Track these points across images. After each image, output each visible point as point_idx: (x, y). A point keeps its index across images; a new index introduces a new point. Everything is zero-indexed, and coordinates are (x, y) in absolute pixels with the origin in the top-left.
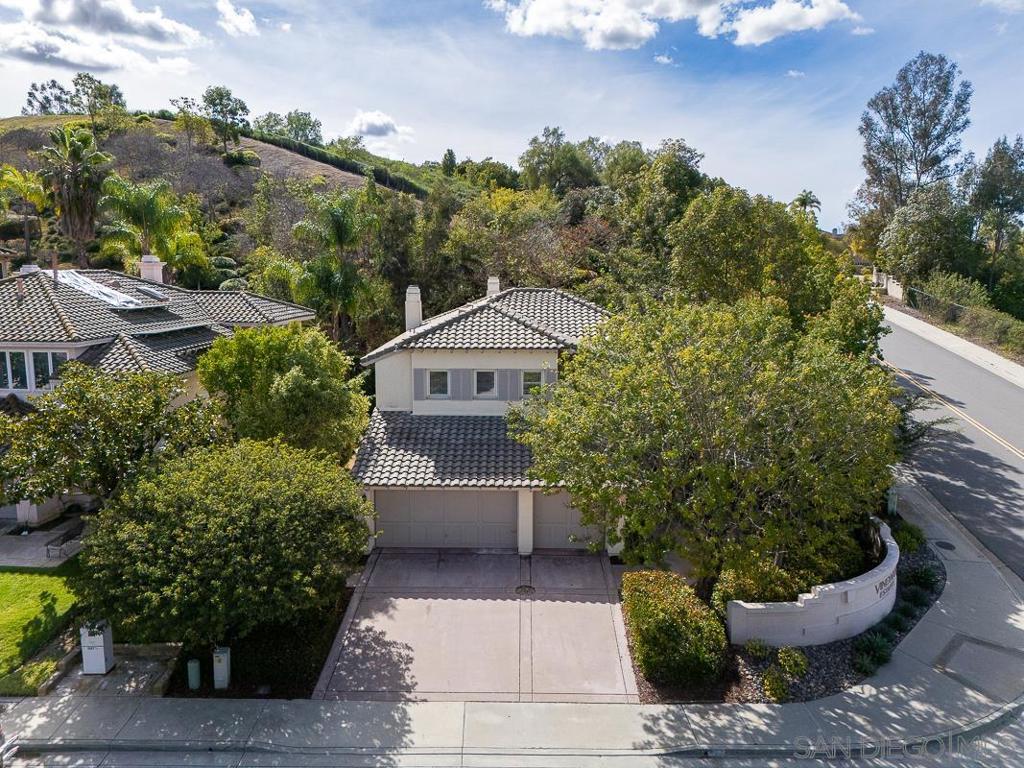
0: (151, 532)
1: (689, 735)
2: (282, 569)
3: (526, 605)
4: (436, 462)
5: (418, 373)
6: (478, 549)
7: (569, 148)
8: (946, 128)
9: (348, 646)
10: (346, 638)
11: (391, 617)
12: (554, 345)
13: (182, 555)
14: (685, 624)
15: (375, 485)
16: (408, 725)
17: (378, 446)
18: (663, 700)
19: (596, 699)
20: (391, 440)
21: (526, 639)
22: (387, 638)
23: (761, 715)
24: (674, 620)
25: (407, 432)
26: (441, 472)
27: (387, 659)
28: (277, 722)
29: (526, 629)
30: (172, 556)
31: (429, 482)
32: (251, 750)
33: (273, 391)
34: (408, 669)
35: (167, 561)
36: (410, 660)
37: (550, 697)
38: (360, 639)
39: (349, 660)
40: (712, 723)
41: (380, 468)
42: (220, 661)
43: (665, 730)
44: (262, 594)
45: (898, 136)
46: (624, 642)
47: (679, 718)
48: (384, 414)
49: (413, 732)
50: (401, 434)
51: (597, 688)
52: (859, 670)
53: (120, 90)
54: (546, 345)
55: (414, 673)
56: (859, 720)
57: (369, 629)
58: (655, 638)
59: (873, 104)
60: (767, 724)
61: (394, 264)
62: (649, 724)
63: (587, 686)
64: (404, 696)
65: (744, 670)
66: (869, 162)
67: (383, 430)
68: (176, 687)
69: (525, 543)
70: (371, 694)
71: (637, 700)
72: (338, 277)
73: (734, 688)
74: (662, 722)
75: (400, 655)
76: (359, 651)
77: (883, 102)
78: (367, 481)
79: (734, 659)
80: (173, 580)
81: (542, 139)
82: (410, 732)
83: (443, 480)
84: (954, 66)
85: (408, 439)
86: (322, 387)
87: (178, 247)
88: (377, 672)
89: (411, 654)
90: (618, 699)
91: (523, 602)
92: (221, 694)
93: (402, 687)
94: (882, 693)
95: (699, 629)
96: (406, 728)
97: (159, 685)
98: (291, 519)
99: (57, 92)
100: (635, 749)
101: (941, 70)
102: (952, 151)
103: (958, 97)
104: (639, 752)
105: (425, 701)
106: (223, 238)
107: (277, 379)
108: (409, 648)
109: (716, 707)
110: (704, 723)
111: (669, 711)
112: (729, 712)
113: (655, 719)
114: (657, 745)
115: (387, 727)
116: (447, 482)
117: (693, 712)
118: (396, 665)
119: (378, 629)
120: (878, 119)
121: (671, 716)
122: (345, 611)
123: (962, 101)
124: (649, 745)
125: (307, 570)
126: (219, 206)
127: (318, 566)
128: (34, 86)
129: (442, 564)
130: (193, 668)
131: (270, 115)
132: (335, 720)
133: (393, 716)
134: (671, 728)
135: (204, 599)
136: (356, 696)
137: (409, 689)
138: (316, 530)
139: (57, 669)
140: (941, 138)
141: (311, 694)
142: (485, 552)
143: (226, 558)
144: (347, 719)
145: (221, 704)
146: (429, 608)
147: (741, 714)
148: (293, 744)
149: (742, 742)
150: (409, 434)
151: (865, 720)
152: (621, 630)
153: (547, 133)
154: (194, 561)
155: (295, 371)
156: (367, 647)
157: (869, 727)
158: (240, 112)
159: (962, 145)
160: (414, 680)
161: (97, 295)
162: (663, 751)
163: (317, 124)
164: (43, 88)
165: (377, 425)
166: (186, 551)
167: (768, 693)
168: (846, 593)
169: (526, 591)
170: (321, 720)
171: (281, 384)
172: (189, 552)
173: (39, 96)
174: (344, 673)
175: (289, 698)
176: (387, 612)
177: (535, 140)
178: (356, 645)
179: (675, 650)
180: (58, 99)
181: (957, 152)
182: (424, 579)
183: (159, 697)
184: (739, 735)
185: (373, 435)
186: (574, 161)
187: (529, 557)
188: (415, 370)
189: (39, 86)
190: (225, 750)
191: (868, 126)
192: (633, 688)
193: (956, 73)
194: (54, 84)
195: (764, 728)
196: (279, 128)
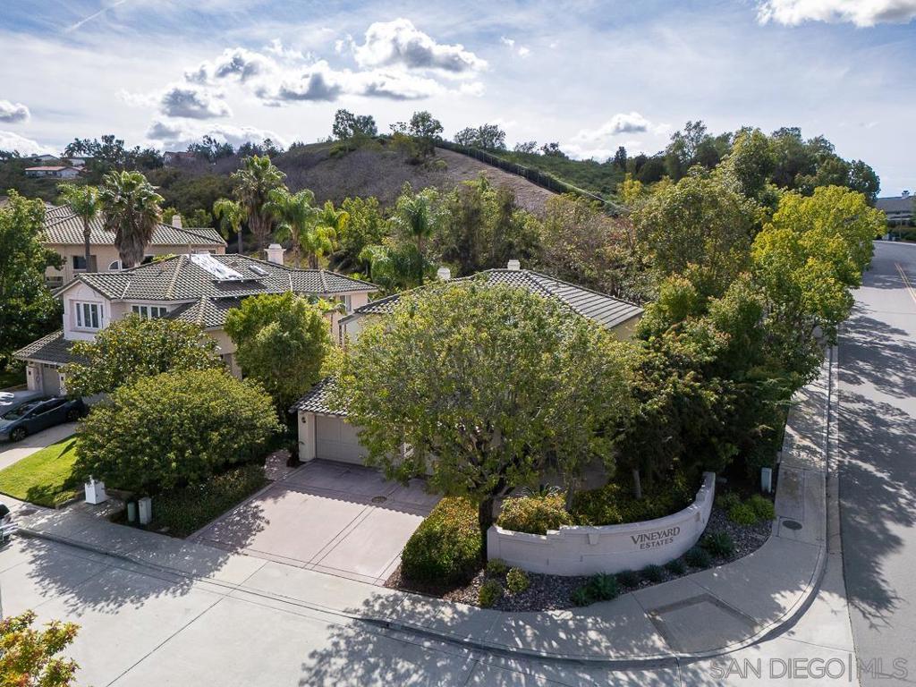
1: (388, 611)
9: (235, 514)
10: (238, 509)
11: (276, 502)
14: (449, 537)
16: (222, 566)
18: (398, 588)
21: (347, 531)
22: (261, 514)
23: (456, 612)
27: (248, 526)
29: (354, 525)
32: (125, 559)
34: (255, 535)
36: (262, 530)
37: (325, 569)
38: (245, 512)
39: (227, 523)
40: (415, 608)
42: (143, 506)
43: (377, 605)
47: (396, 600)
52: (574, 600)
56: (529, 632)
57: (256, 507)
60: (452, 618)
62: (371, 600)
63: (357, 568)
64: (235, 549)
65: (477, 580)
68: (121, 518)
71: (381, 584)
72: (408, 260)
73: (458, 591)
74: (381, 600)
75: (259, 526)
76: (237, 519)
79: (476, 571)
82: (219, 570)
86: (291, 338)
88: (236, 532)
89: (267, 527)
90: (370, 580)
91: (368, 508)
92: (141, 527)
93: (240, 544)
96: (219, 567)
97: (114, 515)
104: (344, 614)
105: (248, 555)
107: (261, 330)
108: (268, 523)
109: (431, 599)
110: (408, 607)
111: (394, 595)
113: (378, 598)
114: (361, 612)
115: (210, 564)
117: (410, 599)
118: (250, 531)
121: (392, 598)
124: (356, 611)
129: (345, 475)
130: (130, 508)
131: (467, 130)
132: (185, 554)
133: (219, 559)
134: (382, 605)
136: (210, 544)
137: (244, 546)
139: (73, 497)
141: (188, 537)
144: (192, 554)
145: (135, 532)
147: (443, 608)
148: (150, 561)
149: (419, 624)
151: (534, 633)
155: (274, 325)
156: (245, 517)
157: (530, 639)
158: (436, 130)
161: (213, 271)
162: (360, 617)
168: (588, 535)
169: (379, 501)
170: (177, 552)
174: (217, 529)
175: (173, 536)
176: (277, 499)
177: (677, 134)
178: (240, 515)
182: (322, 482)
183: (108, 522)
184: (422, 620)
190: (113, 556)
192: (387, 576)
195: (447, 619)
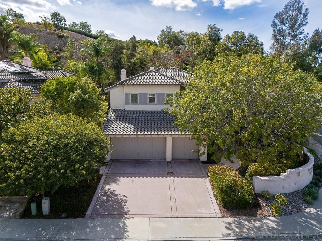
0: (13, 148)
1: (245, 230)
2: (71, 163)
3: (171, 179)
4: (134, 126)
5: (127, 95)
6: (151, 159)
7: (174, 33)
8: (300, 25)
9: (101, 196)
10: (99, 193)
11: (118, 184)
12: (178, 83)
13: (27, 158)
14: (237, 185)
15: (111, 134)
16: (126, 228)
17: (112, 121)
18: (231, 216)
19: (204, 216)
20: (117, 119)
21: (172, 192)
22: (116, 193)
23: (273, 221)
24: (232, 184)
25: (122, 116)
26: (136, 129)
27: (117, 201)
28: (69, 229)
29: (172, 189)
30: (22, 158)
31: (132, 133)
33: (70, 99)
34: (125, 205)
35: (20, 160)
36: (126, 201)
37: (185, 215)
38: (105, 193)
39: (101, 202)
40: (254, 225)
41: (112, 129)
42: (45, 203)
43: (235, 228)
44: (62, 173)
45: (284, 28)
46: (212, 193)
47: (239, 223)
48: (114, 110)
49: (128, 232)
50: (120, 117)
51: (203, 211)
52: (307, 202)
53: (23, 15)
54: (175, 83)
55: (128, 207)
56: (313, 222)
57: (109, 189)
58: (226, 190)
59: (276, 16)
60: (276, 225)
61: (116, 63)
62: (228, 226)
63: (200, 211)
64: (124, 216)
65: (262, 203)
66: (274, 36)
67: (113, 115)
68: (26, 214)
69: (169, 157)
70: (110, 215)
71: (220, 216)
72: (96, 67)
73: (259, 211)
74: (233, 225)
75: (122, 199)
76: (105, 198)
77: (279, 16)
78: (108, 133)
79: (257, 199)
80: (22, 168)
81: (165, 30)
82: (127, 231)
83: (137, 133)
84: (303, 3)
85: (123, 118)
86: (89, 97)
87: (38, 58)
88: (113, 206)
89: (127, 199)
90: (213, 216)
91: (170, 178)
92: (46, 217)
93: (123, 212)
94: (319, 211)
95: (243, 187)
96: (125, 230)
97: (18, 213)
98: (75, 143)
100: (224, 237)
101: (299, 5)
102: (301, 33)
103: (304, 14)
105: (133, 218)
106: (57, 61)
107: (72, 94)
108: (125, 196)
109: (253, 218)
110: (250, 225)
111: (235, 220)
112: (259, 220)
113: (230, 224)
114: (232, 235)
115: (117, 229)
116: (139, 133)
117: (245, 220)
118: (120, 203)
119: (112, 189)
120: (277, 21)
121: (236, 222)
122: (99, 182)
123: (305, 15)
124: (229, 235)
125: (82, 163)
126: (56, 51)
127: (87, 162)
129: (137, 165)
130: (34, 206)
131: (74, 23)
132: (95, 227)
133: (120, 225)
134: (237, 227)
135: (35, 176)
136: (104, 216)
137: (126, 213)
138: (86, 148)
140: (298, 28)
141: (85, 216)
142: (153, 160)
143: (46, 159)
144: (100, 226)
145: (46, 221)
146: (133, 181)
147: (265, 221)
148: (76, 238)
149: (268, 233)
150: (124, 117)
151: (315, 222)
152: (210, 188)
153: (167, 28)
154: (31, 160)
155: (78, 91)
156: (109, 196)
157: (318, 225)
158: (63, 21)
159: (305, 31)
160: (128, 209)
161: (4, 67)
162: (236, 238)
163: (90, 26)
165: (111, 114)
166: (27, 156)
167: (274, 212)
168: (299, 172)
169: (171, 174)
170: (88, 227)
171: (73, 96)
172: (29, 156)
174: (98, 207)
175: (75, 218)
176: (116, 183)
177: (163, 31)
178: (104, 196)
179: (235, 196)
181: (303, 33)
182: (130, 170)
183: (18, 218)
184: (266, 230)
185: (110, 117)
186: (176, 37)
187: (171, 162)
188: (125, 93)
191: (274, 24)
192: (218, 211)
193: (304, 6)
195: (275, 227)
196: (77, 27)
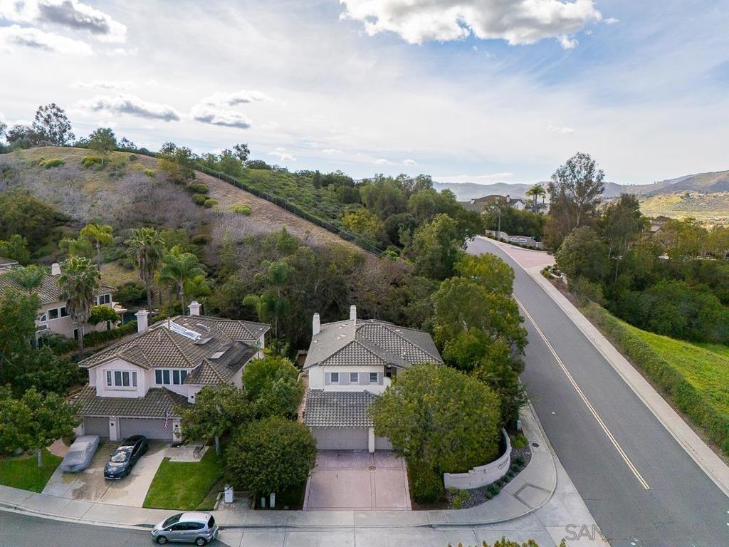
3: (373, 474)
6: (353, 450)
7: (390, 181)
8: (593, 191)
12: (382, 363)
13: (263, 464)
15: (314, 427)
17: (312, 408)
19: (397, 509)
20: (317, 405)
25: (323, 400)
28: (294, 518)
29: (373, 484)
30: (260, 464)
32: (289, 527)
37: (382, 509)
42: (272, 498)
44: (290, 477)
48: (312, 391)
51: (397, 505)
52: (487, 497)
54: (379, 363)
63: (394, 505)
68: (258, 507)
71: (411, 509)
78: (311, 425)
79: (445, 494)
85: (324, 404)
90: (405, 509)
92: (272, 509)
97: (252, 506)
99: (55, 111)
101: (588, 162)
103: (598, 176)
117: (429, 513)
128: (40, 108)
129: (339, 456)
136: (317, 509)
141: (302, 508)
146: (337, 476)
148: (301, 525)
152: (407, 484)
154: (267, 466)
159: (601, 200)
161: (186, 335)
164: (47, 109)
165: (310, 397)
169: (372, 469)
170: (308, 517)
173: (44, 114)
174: (312, 501)
175: (296, 510)
180: (56, 115)
183: (253, 511)
185: (310, 402)
187: (373, 453)
188: (326, 373)
189: (44, 108)
190: (280, 527)
192: (410, 505)
193: (595, 165)
194: (54, 106)
196: (216, 162)
